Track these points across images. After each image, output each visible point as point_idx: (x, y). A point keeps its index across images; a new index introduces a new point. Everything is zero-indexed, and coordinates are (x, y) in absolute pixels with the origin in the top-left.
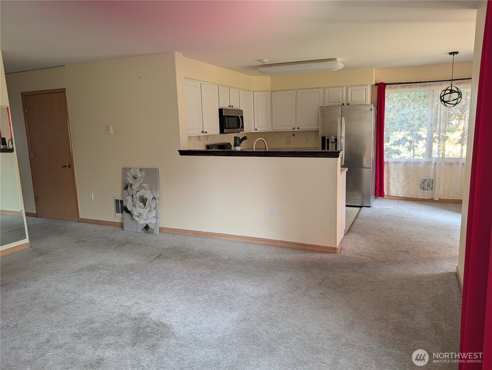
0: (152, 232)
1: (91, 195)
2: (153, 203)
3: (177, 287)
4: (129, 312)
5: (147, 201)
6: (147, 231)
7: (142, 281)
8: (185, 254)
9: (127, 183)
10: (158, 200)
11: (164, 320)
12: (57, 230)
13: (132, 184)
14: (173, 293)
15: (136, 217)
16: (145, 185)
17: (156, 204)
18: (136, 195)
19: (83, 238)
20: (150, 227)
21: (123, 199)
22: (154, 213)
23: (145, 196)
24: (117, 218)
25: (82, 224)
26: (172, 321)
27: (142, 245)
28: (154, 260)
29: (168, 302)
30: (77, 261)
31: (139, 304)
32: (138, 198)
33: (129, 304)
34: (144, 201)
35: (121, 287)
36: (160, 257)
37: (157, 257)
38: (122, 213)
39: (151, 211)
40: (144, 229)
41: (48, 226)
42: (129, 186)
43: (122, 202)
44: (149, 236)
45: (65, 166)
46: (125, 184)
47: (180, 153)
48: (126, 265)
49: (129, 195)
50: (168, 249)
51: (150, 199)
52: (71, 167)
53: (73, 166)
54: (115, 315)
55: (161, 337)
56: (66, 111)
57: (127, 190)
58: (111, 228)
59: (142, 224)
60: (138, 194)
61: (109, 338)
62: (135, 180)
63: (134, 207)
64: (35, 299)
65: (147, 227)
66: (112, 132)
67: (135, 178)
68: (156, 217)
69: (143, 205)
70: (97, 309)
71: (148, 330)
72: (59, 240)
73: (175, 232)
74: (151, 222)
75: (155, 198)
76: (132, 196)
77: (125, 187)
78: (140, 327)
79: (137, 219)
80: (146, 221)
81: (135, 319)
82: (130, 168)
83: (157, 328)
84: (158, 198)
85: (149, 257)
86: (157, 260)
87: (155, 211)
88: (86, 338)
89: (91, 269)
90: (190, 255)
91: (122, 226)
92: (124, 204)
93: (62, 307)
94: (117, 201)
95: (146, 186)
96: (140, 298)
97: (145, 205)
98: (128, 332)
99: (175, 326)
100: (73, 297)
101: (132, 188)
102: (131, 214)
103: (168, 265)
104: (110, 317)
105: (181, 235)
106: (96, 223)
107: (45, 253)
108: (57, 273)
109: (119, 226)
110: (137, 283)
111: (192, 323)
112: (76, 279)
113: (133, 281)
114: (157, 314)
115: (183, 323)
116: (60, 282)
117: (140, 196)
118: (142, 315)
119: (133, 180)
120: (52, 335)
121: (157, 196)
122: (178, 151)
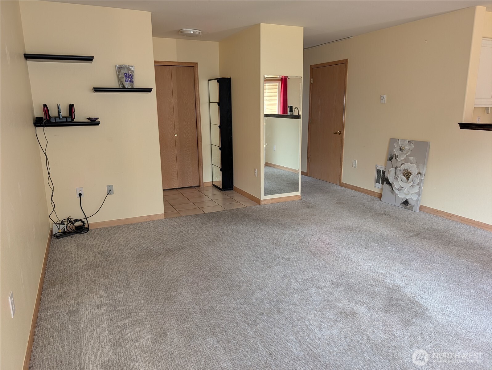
0: (411, 209)
1: (355, 162)
2: (417, 178)
3: (436, 271)
4: (382, 279)
5: (411, 176)
6: (406, 207)
7: (398, 254)
8: (448, 240)
9: (393, 154)
10: (423, 175)
11: (419, 299)
12: (321, 189)
13: (397, 156)
14: (432, 276)
15: (396, 190)
16: (411, 158)
17: (421, 180)
18: (400, 168)
19: (343, 201)
20: (409, 203)
21: (385, 170)
22: (416, 189)
23: (409, 170)
24: (377, 188)
25: (343, 188)
26: (429, 304)
27: (399, 219)
28: (412, 237)
29: (425, 284)
30: (337, 220)
31: (393, 275)
32: (402, 171)
33: (383, 272)
34: (407, 174)
35: (376, 254)
36: (419, 236)
37: (415, 235)
38: (382, 183)
39: (414, 187)
40: (402, 204)
41: (314, 185)
42: (394, 158)
43: (384, 173)
44: (407, 212)
45: (336, 133)
46: (391, 155)
47: (460, 126)
48: (381, 234)
49: (393, 166)
50: (428, 229)
51: (415, 174)
52: (341, 134)
53: (343, 133)
54: (369, 278)
55: (416, 315)
56: (345, 80)
57: (392, 161)
58: (370, 197)
59: (401, 198)
60: (403, 167)
61: (362, 296)
62: (401, 152)
63: (396, 179)
64: (303, 242)
65: (406, 203)
66: (385, 101)
67: (401, 150)
68: (419, 194)
69: (406, 179)
70: (353, 267)
71: (402, 303)
72: (323, 198)
73: (437, 214)
74: (412, 197)
75: (420, 173)
76: (396, 168)
77: (389, 158)
78: (393, 298)
79: (397, 192)
80: (406, 196)
81: (389, 288)
82: (398, 140)
83: (411, 305)
84: (424, 174)
85: (406, 233)
86: (415, 238)
87: (418, 187)
88: (343, 289)
89: (349, 229)
90: (455, 242)
91: (380, 196)
92: (386, 175)
93: (324, 256)
94: (379, 171)
95: (413, 159)
96: (395, 270)
97: (408, 179)
98: (381, 297)
99: (432, 311)
100: (332, 250)
101: (397, 160)
102: (391, 186)
103: (427, 246)
104: (364, 278)
105: (444, 219)
106: (356, 190)
107: (312, 206)
108: (321, 226)
109: (377, 196)
110: (392, 255)
111: (453, 314)
112: (336, 235)
113: (388, 251)
114: (412, 291)
115: (442, 311)
116: (322, 233)
117: (404, 169)
118: (396, 287)
119: (399, 152)
120: (314, 276)
121: (423, 171)
122: (459, 123)
